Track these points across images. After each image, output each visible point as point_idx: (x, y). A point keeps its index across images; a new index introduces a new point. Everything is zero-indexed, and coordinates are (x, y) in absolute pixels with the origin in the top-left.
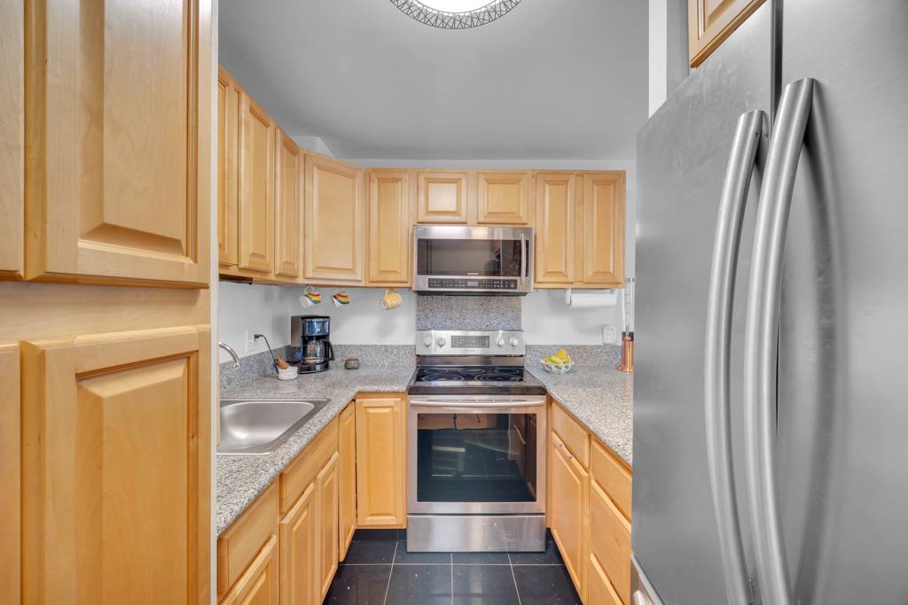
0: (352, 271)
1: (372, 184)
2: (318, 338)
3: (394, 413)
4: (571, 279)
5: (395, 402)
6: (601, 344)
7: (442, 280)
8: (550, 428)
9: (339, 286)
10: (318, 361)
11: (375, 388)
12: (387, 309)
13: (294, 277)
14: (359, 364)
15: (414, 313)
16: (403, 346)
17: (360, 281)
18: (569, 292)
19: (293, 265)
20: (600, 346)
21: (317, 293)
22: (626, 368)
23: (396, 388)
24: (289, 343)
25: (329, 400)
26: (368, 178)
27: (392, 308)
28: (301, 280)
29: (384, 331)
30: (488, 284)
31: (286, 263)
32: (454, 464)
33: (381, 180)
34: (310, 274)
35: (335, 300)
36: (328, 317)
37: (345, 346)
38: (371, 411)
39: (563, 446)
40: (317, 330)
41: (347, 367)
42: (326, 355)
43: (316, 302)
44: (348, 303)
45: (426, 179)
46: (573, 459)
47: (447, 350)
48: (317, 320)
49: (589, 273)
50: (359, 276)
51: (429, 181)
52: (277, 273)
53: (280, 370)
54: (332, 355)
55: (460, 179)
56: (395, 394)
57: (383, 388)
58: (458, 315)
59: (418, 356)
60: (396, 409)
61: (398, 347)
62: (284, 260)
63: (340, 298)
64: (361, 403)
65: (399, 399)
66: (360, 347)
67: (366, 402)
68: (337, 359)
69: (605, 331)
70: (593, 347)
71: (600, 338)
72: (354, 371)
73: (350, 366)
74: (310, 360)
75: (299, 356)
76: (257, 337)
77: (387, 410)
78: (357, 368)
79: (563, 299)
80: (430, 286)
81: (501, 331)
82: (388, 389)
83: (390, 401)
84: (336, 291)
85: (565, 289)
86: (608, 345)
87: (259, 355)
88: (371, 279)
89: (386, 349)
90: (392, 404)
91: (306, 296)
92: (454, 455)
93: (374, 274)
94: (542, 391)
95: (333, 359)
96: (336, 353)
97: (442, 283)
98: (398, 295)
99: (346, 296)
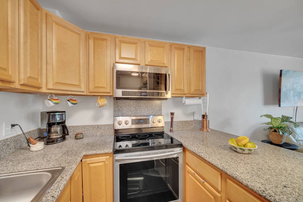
0: (79, 86)
1: (90, 40)
2: (58, 124)
3: (105, 165)
4: (186, 92)
5: (106, 159)
6: (193, 120)
7: (129, 92)
8: (185, 163)
9: (71, 95)
10: (59, 136)
11: (94, 152)
12: (100, 107)
13: (39, 88)
14: (83, 136)
15: (112, 109)
16: (107, 125)
17: (84, 92)
18: (184, 98)
19: (37, 79)
20: (192, 121)
21: (57, 98)
22: (204, 130)
23: (107, 151)
24: (40, 127)
25: (63, 168)
26: (88, 37)
27: (102, 106)
28: (44, 90)
29: (96, 118)
30: (151, 94)
31: (30, 77)
32: (138, 186)
33: (95, 39)
34: (50, 86)
35: (69, 102)
36: (65, 112)
37: (75, 126)
38: (91, 165)
39: (196, 174)
40: (58, 119)
41: (76, 138)
42: (64, 133)
43: (56, 104)
44: (77, 104)
45: (120, 41)
46: (206, 183)
47: (130, 126)
48: (58, 113)
49: (193, 90)
50: (83, 89)
51: (121, 42)
52: (22, 83)
53: (31, 145)
54: (68, 132)
55: (137, 43)
56: (106, 154)
57: (99, 152)
58: (134, 109)
59: (115, 129)
60: (107, 163)
61: (104, 126)
62: (28, 75)
63: (72, 101)
64: (86, 161)
65: (109, 157)
66: (84, 127)
67: (88, 160)
68: (71, 134)
69: (195, 114)
70: (190, 121)
71: (193, 117)
72: (81, 140)
73: (78, 137)
74: (54, 136)
75: (45, 134)
76: (13, 126)
77: (101, 164)
78: (82, 138)
79: (182, 101)
80: (123, 95)
81: (151, 116)
82: (102, 152)
83: (103, 158)
84: (69, 98)
85: (182, 97)
86: (195, 120)
87: (15, 137)
88: (90, 91)
89: (98, 127)
90: (105, 160)
91: (49, 100)
92: (138, 181)
93: (92, 88)
94: (181, 145)
95: (68, 134)
96: (69, 130)
97: (129, 93)
98: (105, 99)
99: (76, 100)
